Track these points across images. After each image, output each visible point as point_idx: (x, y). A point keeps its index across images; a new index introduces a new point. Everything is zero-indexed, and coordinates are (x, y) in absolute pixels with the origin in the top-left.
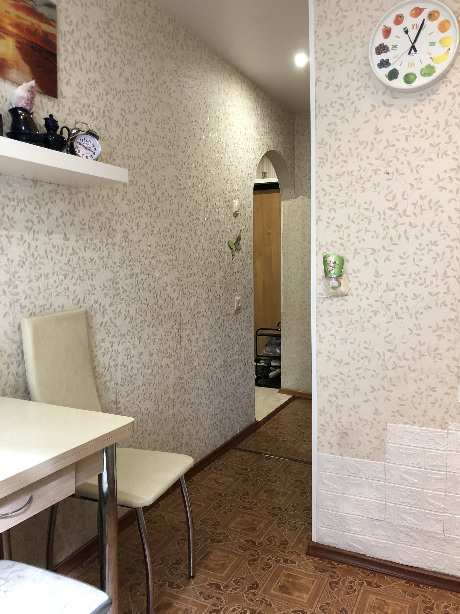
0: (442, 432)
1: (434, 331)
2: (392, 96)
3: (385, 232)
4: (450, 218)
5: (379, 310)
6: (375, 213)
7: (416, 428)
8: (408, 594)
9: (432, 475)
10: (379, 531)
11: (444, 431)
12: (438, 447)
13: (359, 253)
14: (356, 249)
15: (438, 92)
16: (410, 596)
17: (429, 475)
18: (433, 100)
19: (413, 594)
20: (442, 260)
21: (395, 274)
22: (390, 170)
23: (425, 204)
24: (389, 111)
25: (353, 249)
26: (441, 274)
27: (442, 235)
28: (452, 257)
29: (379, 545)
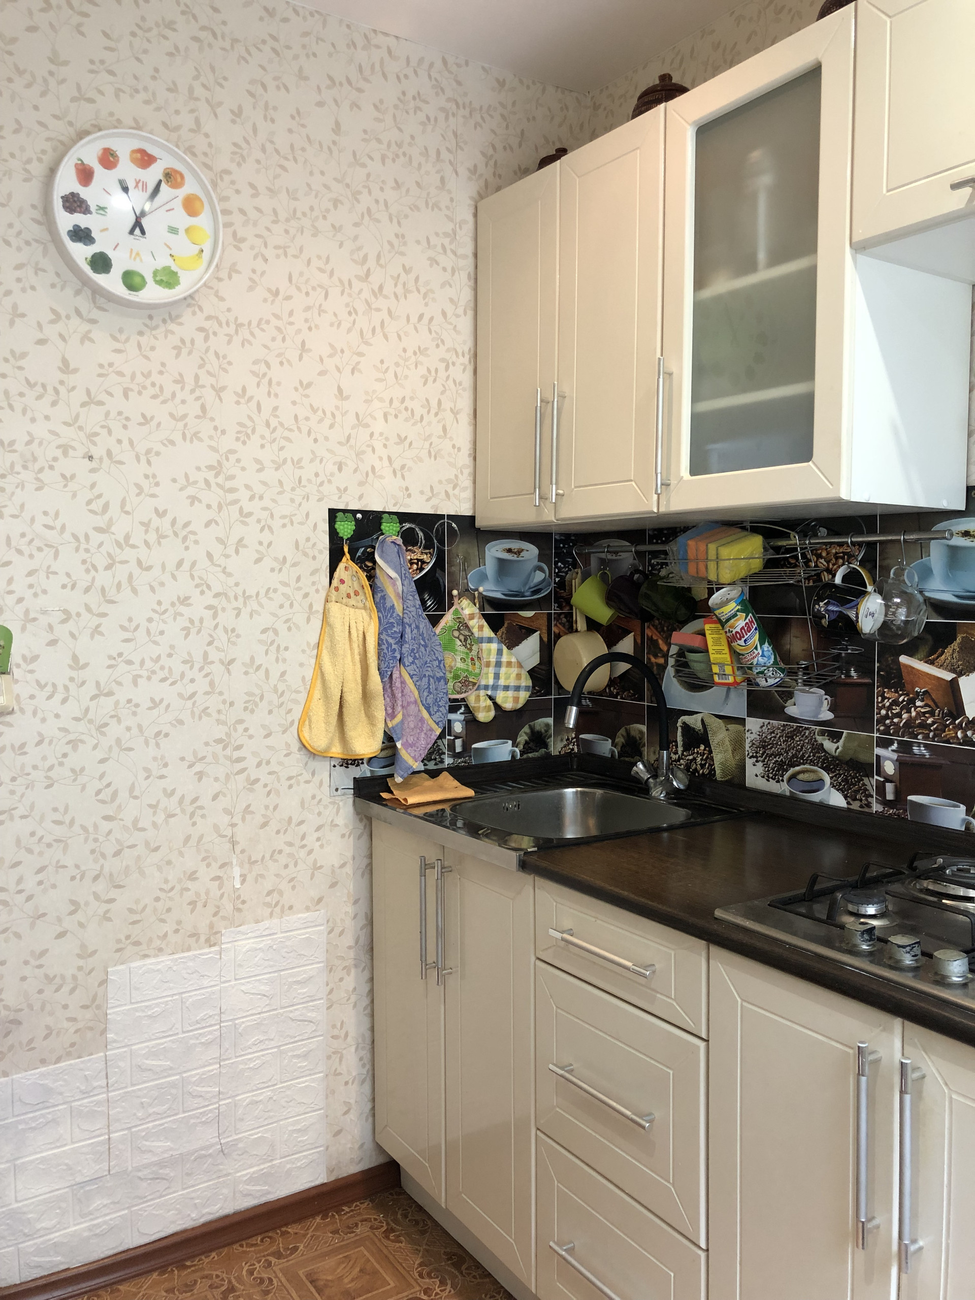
0: (210, 953)
1: (190, 766)
2: (94, 302)
3: (89, 578)
4: (210, 556)
5: (83, 737)
6: (67, 536)
7: (165, 960)
8: (178, 1290)
9: (197, 1039)
10: (97, 1203)
11: (213, 949)
12: (206, 983)
13: (35, 619)
14: (27, 612)
15: (180, 320)
16: (186, 1292)
17: (192, 1042)
18: (173, 333)
19: (186, 1285)
20: (199, 632)
21: (113, 662)
22: (96, 452)
23: (165, 524)
24: (89, 331)
25: (20, 609)
26: (198, 658)
27: (197, 586)
28: (216, 627)
29: (98, 1231)
